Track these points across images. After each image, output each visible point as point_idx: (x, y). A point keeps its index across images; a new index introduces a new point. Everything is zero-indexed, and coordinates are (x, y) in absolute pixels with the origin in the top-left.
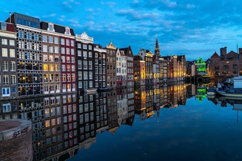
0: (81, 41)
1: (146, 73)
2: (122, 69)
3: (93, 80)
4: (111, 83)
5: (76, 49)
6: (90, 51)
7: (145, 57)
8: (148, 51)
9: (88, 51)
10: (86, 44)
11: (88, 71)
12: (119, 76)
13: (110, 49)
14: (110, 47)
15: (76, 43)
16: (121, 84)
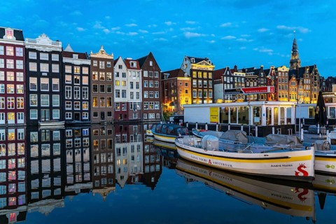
0: (35, 47)
1: (193, 99)
2: (129, 91)
3: (62, 108)
4: (103, 114)
5: (27, 60)
6: (55, 62)
7: (192, 71)
8: (198, 60)
9: (50, 62)
10: (46, 52)
11: (51, 93)
12: (121, 103)
13: (99, 60)
14: (99, 55)
15: (27, 51)
16: (126, 116)
